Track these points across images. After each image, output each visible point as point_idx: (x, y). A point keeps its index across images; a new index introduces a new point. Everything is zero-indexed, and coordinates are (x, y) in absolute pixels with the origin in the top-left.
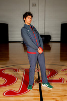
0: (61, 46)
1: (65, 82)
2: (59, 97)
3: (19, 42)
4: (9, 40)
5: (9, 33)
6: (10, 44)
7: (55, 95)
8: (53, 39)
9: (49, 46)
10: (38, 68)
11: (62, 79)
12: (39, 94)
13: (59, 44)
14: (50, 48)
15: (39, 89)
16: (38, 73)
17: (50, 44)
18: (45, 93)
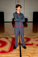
0: (33, 24)
1: (35, 45)
2: (31, 54)
3: (10, 22)
6: (5, 23)
7: (28, 53)
8: (29, 20)
9: (27, 24)
10: (19, 37)
11: (33, 43)
15: (19, 49)
16: (20, 40)
17: (27, 23)
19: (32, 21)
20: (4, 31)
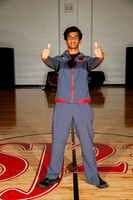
1: (129, 172)
3: (37, 86)
4: (17, 83)
5: (16, 67)
8: (109, 80)
9: (101, 95)
10: (73, 141)
14: (104, 98)
15: (72, 185)
17: (104, 91)
18: (86, 195)
20: (14, 119)
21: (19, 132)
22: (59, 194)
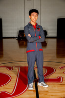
4: (3, 36)
6: (4, 40)
8: (49, 35)
12: (36, 95)
13: (55, 40)
14: (46, 44)
19: (55, 35)
21: (6, 60)
22: (28, 94)
